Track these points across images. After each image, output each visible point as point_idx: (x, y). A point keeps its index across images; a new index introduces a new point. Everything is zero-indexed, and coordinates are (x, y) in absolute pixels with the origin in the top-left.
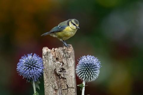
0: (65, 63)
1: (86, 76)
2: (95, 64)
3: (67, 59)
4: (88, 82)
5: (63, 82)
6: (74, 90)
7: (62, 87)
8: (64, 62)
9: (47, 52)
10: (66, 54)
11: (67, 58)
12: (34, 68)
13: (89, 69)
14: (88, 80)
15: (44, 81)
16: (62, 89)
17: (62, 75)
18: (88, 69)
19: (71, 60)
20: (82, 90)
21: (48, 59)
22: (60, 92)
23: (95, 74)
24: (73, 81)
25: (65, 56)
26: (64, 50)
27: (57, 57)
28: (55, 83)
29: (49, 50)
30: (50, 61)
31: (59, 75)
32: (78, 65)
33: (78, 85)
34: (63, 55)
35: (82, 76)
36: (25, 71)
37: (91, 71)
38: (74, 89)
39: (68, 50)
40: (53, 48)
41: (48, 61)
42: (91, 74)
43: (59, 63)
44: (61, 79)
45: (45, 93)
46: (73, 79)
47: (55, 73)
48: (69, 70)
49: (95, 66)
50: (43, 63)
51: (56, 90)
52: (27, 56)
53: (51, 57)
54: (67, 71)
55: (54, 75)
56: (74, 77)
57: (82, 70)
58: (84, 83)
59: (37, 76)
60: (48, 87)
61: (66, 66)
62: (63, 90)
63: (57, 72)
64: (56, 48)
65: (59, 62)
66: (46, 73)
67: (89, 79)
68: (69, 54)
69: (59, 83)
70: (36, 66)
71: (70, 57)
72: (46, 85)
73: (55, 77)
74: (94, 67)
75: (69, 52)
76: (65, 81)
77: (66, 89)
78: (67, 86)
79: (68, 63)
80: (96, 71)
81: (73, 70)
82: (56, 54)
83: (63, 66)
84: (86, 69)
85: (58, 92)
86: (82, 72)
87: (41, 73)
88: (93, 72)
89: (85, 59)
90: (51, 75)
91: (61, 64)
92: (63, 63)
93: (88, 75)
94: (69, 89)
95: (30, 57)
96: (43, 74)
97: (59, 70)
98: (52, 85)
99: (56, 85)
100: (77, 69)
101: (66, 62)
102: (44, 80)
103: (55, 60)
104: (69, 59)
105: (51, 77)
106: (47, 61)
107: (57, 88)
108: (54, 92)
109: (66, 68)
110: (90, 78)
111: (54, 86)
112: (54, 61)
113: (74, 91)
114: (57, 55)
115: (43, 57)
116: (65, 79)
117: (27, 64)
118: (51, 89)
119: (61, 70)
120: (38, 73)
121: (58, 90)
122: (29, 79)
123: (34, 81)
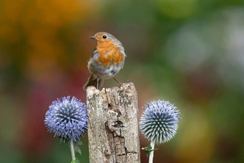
0: (122, 112)
1: (157, 133)
2: (170, 114)
3: (125, 106)
4: (159, 144)
5: (119, 143)
6: (136, 156)
7: (117, 151)
8: (120, 111)
9: (94, 95)
10: (125, 98)
11: (126, 104)
12: (73, 120)
13: (160, 122)
14: (159, 140)
15: (88, 142)
16: (117, 154)
17: (117, 132)
18: (158, 123)
19: (132, 107)
20: (149, 156)
21: (95, 105)
22: (115, 159)
23: (171, 130)
24: (135, 141)
25: (123, 101)
26: (122, 91)
27: (110, 102)
28: (107, 144)
29: (97, 91)
30: (98, 109)
31: (112, 131)
32: (143, 115)
33: (143, 149)
34: (119, 99)
35: (150, 134)
36: (58, 125)
37: (165, 126)
38: (137, 154)
39: (128, 92)
40: (104, 89)
41: (96, 109)
42: (165, 130)
43: (114, 112)
44: (116, 139)
45: (90, 161)
46: (135, 138)
47: (107, 128)
48: (129, 123)
49: (170, 117)
50: (87, 112)
51: (107, 156)
52: (62, 101)
53: (100, 103)
54: (125, 125)
55: (105, 132)
56: (136, 135)
57: (150, 123)
58: (152, 145)
59: (77, 133)
60: (95, 151)
61: (124, 117)
62: (120, 155)
63: (110, 127)
64: (108, 88)
65: (112, 111)
66: (91, 128)
67: (161, 139)
68: (129, 98)
69: (113, 145)
70: (76, 116)
71: (130, 103)
72: (92, 147)
73: (106, 136)
74: (169, 119)
75: (130, 95)
76: (123, 141)
77: (124, 154)
78: (126, 149)
79: (127, 113)
80: (172, 126)
81: (135, 124)
82: (109, 97)
83: (119, 118)
84: (157, 122)
85: (111, 159)
86: (149, 127)
87: (84, 128)
88: (167, 127)
89: (155, 106)
90: (99, 131)
91: (115, 114)
92: (120, 113)
93: (159, 131)
94: (128, 154)
95: (66, 102)
96: (87, 130)
97: (113, 124)
98: (102, 148)
99: (108, 148)
100: (141, 122)
101: (124, 110)
102: (89, 139)
103: (107, 107)
104: (129, 105)
105: (100, 135)
106: (93, 108)
107: (109, 153)
108: (105, 159)
109: (123, 121)
110: (163, 136)
111: (104, 149)
112: (105, 110)
113: (137, 158)
114: (109, 99)
115: (88, 102)
116: (123, 137)
117: (61, 113)
118: (100, 155)
119: (117, 123)
120: (79, 128)
121: (111, 156)
122: (64, 138)
123: (72, 141)
